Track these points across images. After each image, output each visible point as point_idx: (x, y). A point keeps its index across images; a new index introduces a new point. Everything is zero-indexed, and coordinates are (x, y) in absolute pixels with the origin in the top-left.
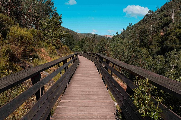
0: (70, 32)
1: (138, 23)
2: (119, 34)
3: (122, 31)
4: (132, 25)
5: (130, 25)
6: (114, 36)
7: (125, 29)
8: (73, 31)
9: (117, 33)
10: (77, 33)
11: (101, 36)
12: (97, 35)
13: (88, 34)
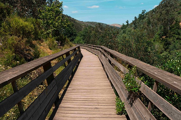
0: (70, 19)
1: (153, 10)
2: (129, 23)
3: (134, 19)
4: (146, 12)
5: (143, 13)
6: (124, 25)
7: (137, 17)
8: (73, 19)
9: (127, 22)
10: (79, 21)
11: (108, 25)
12: (103, 24)
13: (92, 23)
